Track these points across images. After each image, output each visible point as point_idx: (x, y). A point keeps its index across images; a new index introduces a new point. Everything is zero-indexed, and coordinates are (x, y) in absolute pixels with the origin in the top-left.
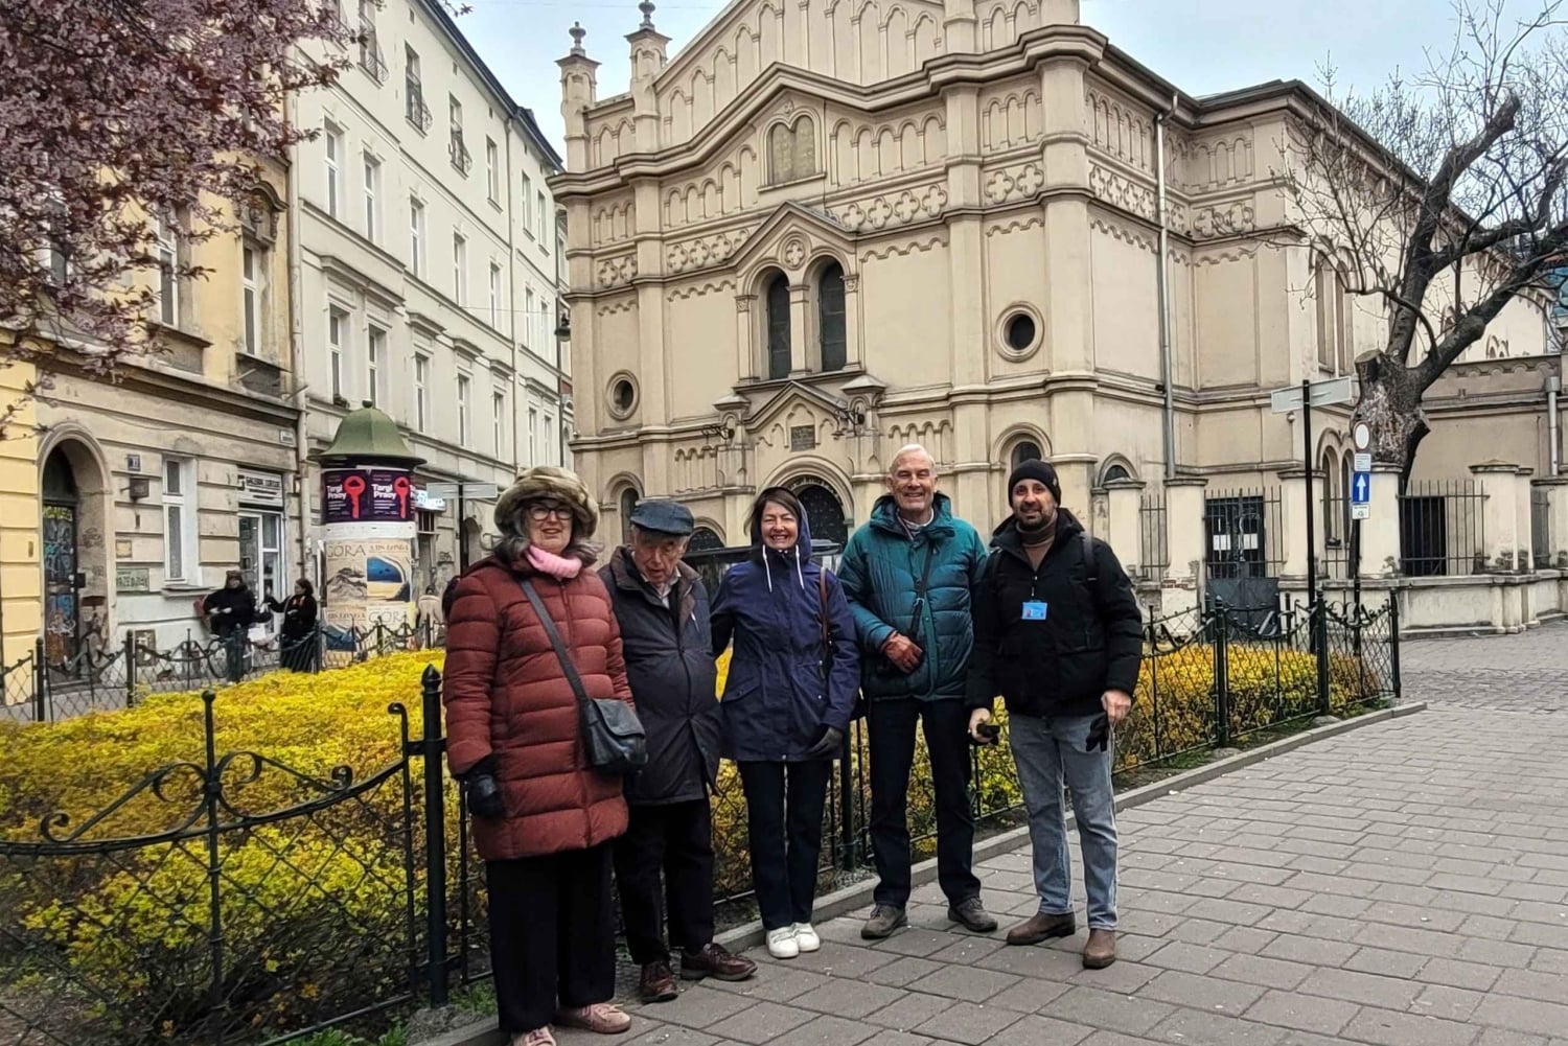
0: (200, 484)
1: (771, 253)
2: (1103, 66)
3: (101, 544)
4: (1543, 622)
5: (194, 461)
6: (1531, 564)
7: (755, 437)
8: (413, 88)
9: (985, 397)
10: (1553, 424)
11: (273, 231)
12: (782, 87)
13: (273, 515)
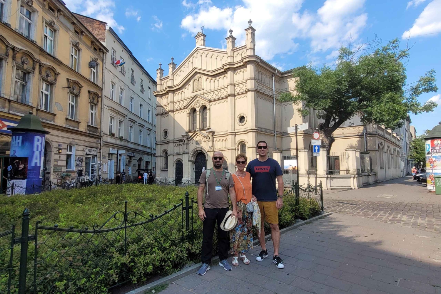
0: (76, 150)
1: (193, 105)
2: (260, 63)
3: (50, 162)
4: (364, 186)
5: (75, 146)
6: (361, 172)
7: (189, 142)
8: (133, 77)
9: (234, 133)
10: (365, 140)
11: (98, 102)
12: (196, 72)
13: (94, 157)
